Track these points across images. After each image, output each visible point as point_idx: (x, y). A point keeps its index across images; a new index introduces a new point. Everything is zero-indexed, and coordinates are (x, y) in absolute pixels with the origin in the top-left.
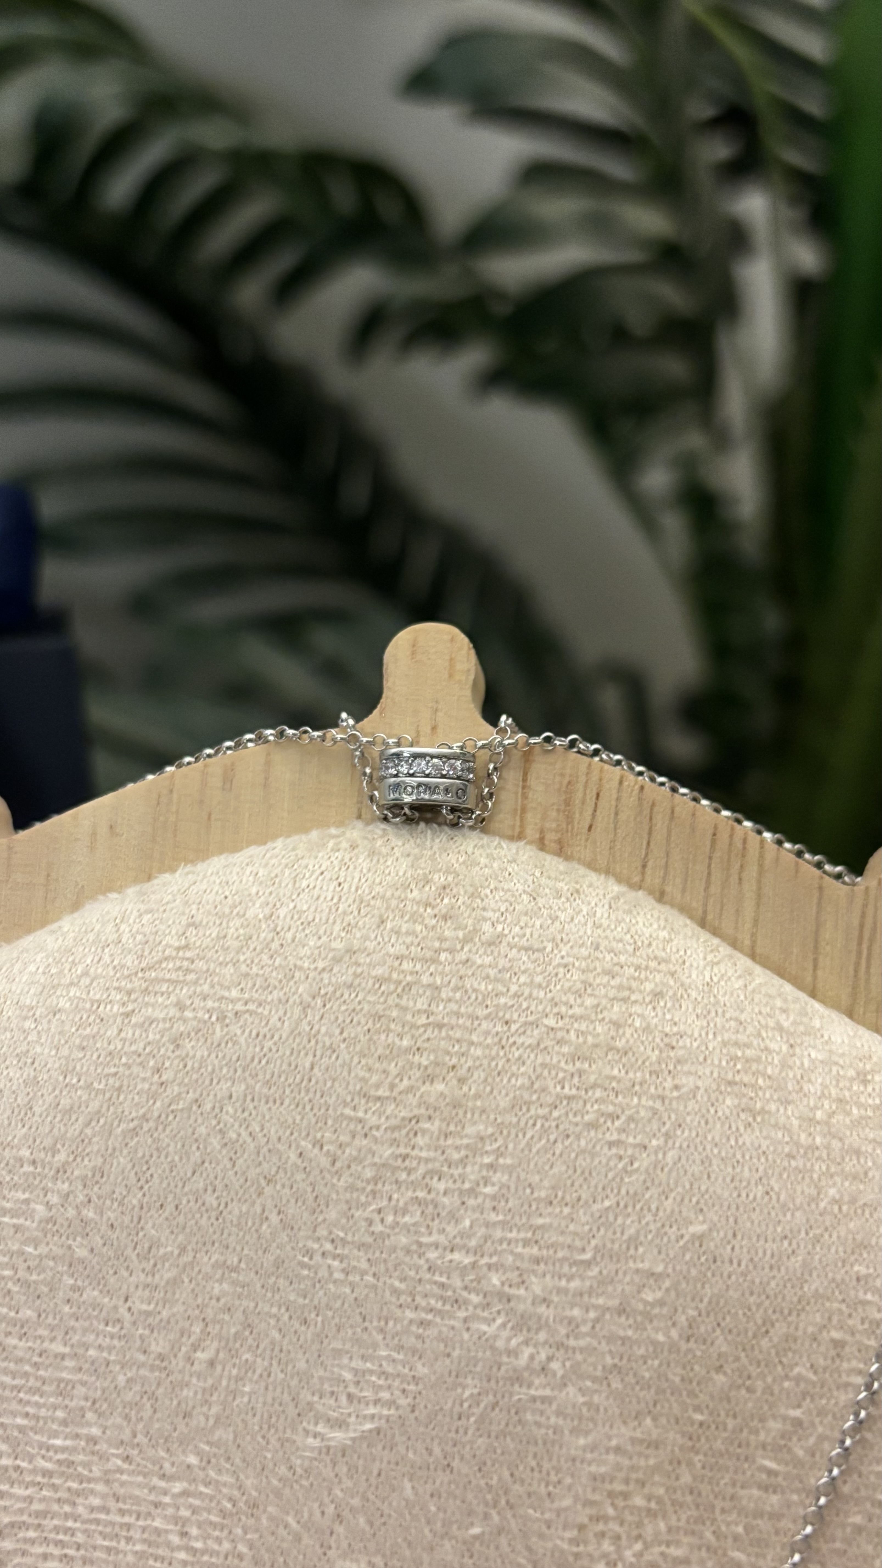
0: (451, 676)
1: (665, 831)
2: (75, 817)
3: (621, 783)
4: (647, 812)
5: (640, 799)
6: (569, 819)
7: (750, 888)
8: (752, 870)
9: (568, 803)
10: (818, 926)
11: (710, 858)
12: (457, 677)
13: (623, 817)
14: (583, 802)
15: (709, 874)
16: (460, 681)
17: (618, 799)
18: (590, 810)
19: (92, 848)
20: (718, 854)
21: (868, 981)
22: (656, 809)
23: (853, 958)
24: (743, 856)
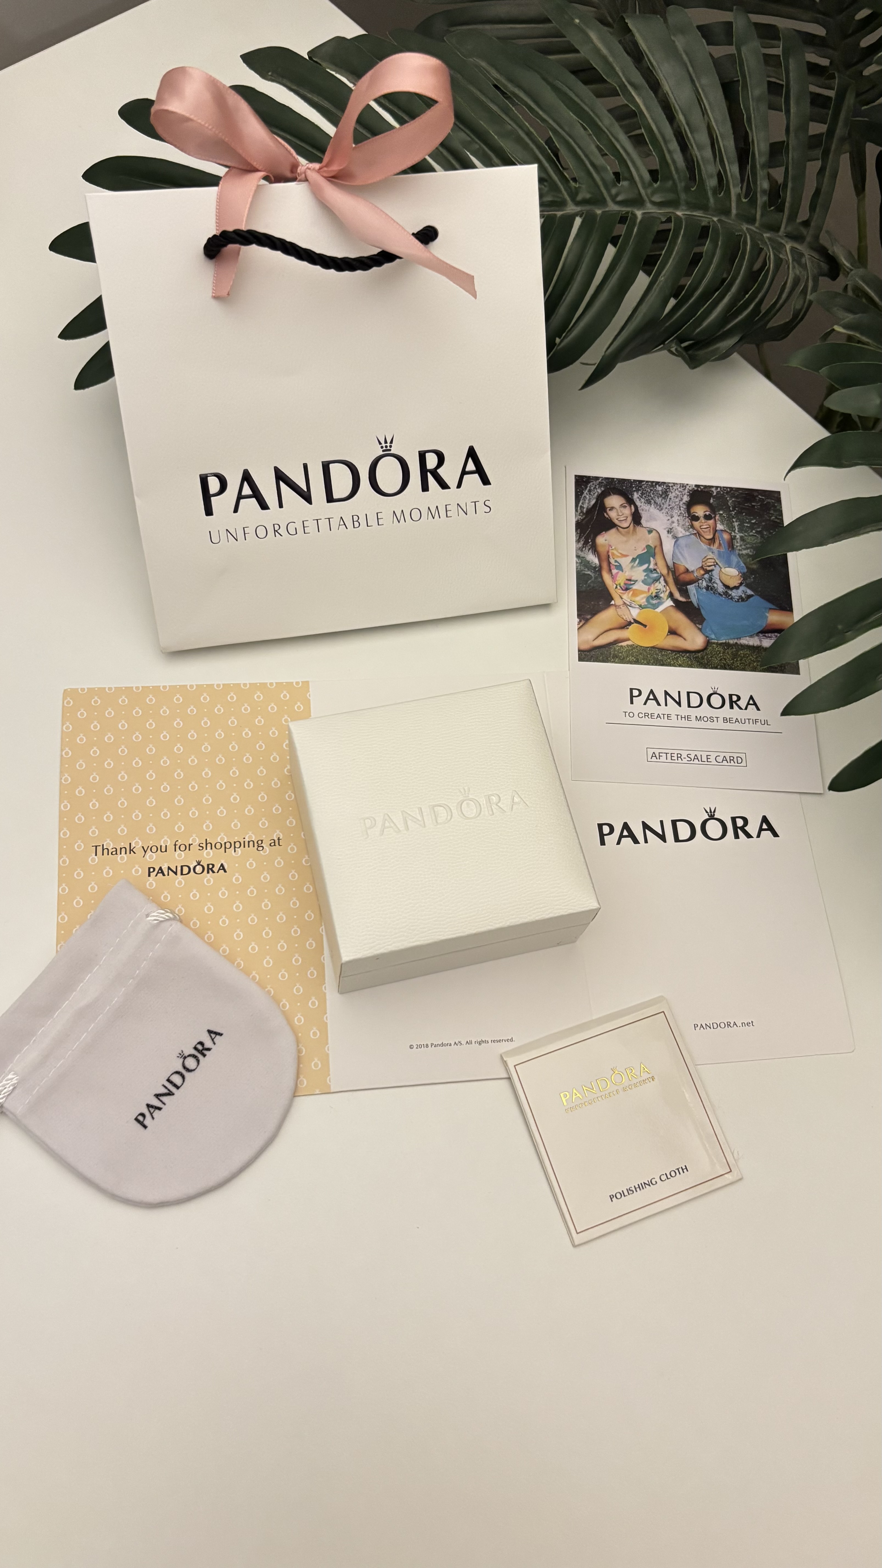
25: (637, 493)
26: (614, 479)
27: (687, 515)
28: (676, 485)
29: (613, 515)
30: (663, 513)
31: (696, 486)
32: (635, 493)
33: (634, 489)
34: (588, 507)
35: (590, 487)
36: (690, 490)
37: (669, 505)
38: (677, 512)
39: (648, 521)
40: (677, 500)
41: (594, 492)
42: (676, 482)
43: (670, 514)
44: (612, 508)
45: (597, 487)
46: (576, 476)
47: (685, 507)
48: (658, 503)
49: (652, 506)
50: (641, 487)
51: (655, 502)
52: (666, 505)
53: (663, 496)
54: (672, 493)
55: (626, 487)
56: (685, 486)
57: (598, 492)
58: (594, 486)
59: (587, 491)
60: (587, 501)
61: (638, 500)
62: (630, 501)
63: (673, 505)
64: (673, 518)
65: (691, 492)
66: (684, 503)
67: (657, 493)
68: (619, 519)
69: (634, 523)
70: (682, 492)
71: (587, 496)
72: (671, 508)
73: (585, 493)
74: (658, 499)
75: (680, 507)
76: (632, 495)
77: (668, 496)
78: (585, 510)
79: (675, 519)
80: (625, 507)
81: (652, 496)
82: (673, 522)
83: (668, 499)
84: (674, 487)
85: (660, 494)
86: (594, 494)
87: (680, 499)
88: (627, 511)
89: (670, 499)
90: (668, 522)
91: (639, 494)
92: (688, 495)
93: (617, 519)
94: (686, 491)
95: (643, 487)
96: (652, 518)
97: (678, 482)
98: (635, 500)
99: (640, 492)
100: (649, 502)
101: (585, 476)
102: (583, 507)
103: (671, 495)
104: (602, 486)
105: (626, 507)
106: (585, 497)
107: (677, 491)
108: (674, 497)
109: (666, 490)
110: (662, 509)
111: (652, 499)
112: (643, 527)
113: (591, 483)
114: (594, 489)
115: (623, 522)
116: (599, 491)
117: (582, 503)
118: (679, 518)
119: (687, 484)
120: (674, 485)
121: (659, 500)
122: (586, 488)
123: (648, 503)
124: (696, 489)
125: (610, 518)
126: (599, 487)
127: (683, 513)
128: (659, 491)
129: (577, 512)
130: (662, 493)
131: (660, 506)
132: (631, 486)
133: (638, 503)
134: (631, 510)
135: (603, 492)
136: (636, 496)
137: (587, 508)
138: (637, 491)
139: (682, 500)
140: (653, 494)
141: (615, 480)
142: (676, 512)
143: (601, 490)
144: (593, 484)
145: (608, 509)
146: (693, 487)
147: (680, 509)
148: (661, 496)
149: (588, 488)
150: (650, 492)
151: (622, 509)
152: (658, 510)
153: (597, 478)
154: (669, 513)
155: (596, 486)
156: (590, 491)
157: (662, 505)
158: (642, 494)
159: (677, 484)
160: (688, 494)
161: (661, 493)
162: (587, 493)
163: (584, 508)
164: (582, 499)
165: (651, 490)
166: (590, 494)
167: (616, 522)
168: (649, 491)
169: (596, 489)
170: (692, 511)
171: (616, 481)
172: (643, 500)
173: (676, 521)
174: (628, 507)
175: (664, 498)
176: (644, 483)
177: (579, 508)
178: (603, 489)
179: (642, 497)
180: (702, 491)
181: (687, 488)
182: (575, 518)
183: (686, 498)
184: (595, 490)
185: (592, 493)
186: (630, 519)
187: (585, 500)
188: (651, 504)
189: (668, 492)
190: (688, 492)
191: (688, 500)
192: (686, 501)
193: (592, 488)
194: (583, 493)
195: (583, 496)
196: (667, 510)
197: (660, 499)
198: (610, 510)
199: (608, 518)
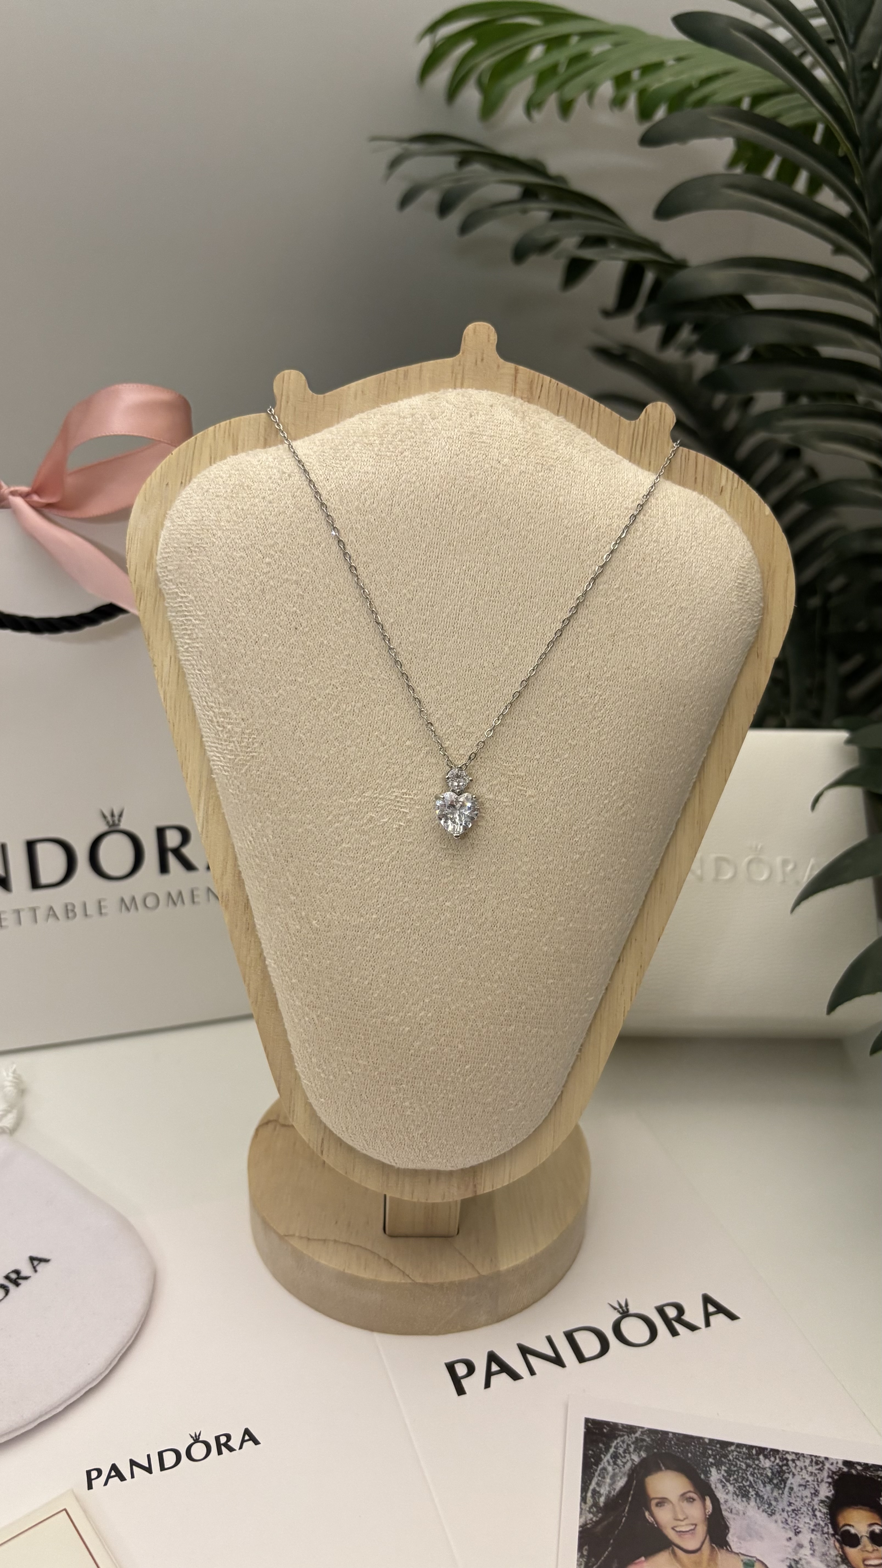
0: (489, 341)
1: (566, 399)
2: (349, 387)
3: (550, 382)
4: (559, 392)
5: (557, 388)
6: (532, 394)
7: (595, 420)
8: (596, 415)
9: (531, 388)
10: (618, 434)
11: (582, 409)
12: (491, 342)
13: (551, 394)
14: (537, 388)
15: (581, 415)
16: (492, 343)
17: (549, 387)
18: (539, 391)
19: (355, 398)
20: (584, 408)
21: (635, 453)
22: (563, 392)
23: (630, 445)
24: (593, 409)
25: (718, 1469)
26: (667, 1433)
27: (831, 1531)
28: (801, 1458)
29: (664, 1517)
30: (776, 1522)
31: (846, 1463)
32: (713, 1470)
33: (710, 1460)
34: (610, 1492)
35: (616, 1448)
36: (833, 1473)
37: (790, 1504)
38: (807, 1520)
39: (744, 1540)
40: (807, 1493)
41: (624, 1460)
42: (800, 1452)
43: (792, 1524)
44: (662, 1502)
45: (631, 1449)
46: (587, 1420)
47: (825, 1510)
48: (766, 1497)
49: (752, 1503)
50: (726, 1456)
51: (757, 1494)
52: (782, 1504)
53: (775, 1481)
54: (794, 1475)
55: (694, 1455)
56: (823, 1463)
57: (633, 1460)
58: (625, 1446)
59: (608, 1457)
60: (608, 1480)
61: (719, 1486)
62: (703, 1490)
63: (798, 1504)
64: (800, 1535)
65: (836, 1477)
66: (822, 1502)
67: (762, 1475)
68: (678, 1529)
69: (712, 1541)
70: (816, 1475)
71: (610, 1469)
72: (793, 1510)
73: (605, 1460)
74: (765, 1486)
75: (814, 1510)
76: (707, 1473)
77: (784, 1481)
78: (602, 1500)
79: (805, 1537)
80: (691, 1500)
81: (751, 1478)
82: (800, 1546)
83: (787, 1489)
84: (798, 1462)
85: (767, 1477)
86: (625, 1463)
87: (813, 1491)
88: (696, 1512)
89: (791, 1489)
90: (788, 1544)
91: (723, 1472)
92: (830, 1483)
93: (673, 1529)
94: (825, 1474)
95: (731, 1457)
96: (751, 1533)
97: (806, 1452)
98: (713, 1486)
99: (723, 1468)
100: (743, 1494)
101: (607, 1423)
102: (599, 1492)
103: (793, 1481)
104: (642, 1446)
105: (694, 1500)
106: (604, 1469)
107: (804, 1471)
108: (800, 1485)
109: (781, 1467)
110: (772, 1514)
111: (751, 1486)
112: (732, 1552)
113: (619, 1440)
114: (625, 1452)
115: (687, 1536)
116: (636, 1459)
117: (598, 1484)
118: (813, 1536)
119: (827, 1459)
120: (798, 1459)
121: (766, 1491)
122: (608, 1448)
123: (743, 1497)
124: (845, 1470)
125: (657, 1523)
126: (635, 1450)
127: (822, 1524)
128: (764, 1469)
129: (585, 1503)
130: (772, 1473)
131: (770, 1505)
132: (704, 1454)
133: (721, 1495)
134: (705, 1508)
135: (643, 1461)
136: (715, 1476)
137: (608, 1497)
138: (718, 1465)
139: (816, 1493)
140: (752, 1475)
141: (670, 1435)
142: (805, 1522)
143: (639, 1456)
144: (623, 1442)
145: (654, 1502)
146: (840, 1465)
147: (815, 1516)
148: (771, 1481)
149: (612, 1450)
150: (746, 1470)
151: (685, 1504)
152: (765, 1515)
153: (631, 1429)
154: (789, 1522)
155: (628, 1445)
156: (615, 1456)
157: (774, 1503)
158: (729, 1473)
159: (803, 1455)
160: (830, 1480)
161: (770, 1474)
162: (608, 1461)
163: (600, 1495)
164: (597, 1474)
165: (748, 1466)
166: (615, 1463)
167: (672, 1535)
168: (744, 1466)
169: (630, 1453)
170: (841, 1521)
171: (672, 1439)
172: (731, 1488)
173: (806, 1543)
174: (698, 1504)
175: (777, 1486)
176: (733, 1448)
177: (589, 1494)
178: (643, 1454)
179: (728, 1481)
180: (859, 1475)
181: (826, 1467)
182: (580, 1517)
183: (826, 1491)
184: (627, 1455)
185: (619, 1462)
186: (702, 1530)
187: (604, 1478)
188: (749, 1499)
189: (785, 1473)
190: (829, 1477)
191: (830, 1495)
192: (827, 1497)
193: (621, 1451)
194: (601, 1460)
195: (600, 1467)
196: (785, 1515)
197: (769, 1487)
198: (657, 1505)
199: (652, 1524)
